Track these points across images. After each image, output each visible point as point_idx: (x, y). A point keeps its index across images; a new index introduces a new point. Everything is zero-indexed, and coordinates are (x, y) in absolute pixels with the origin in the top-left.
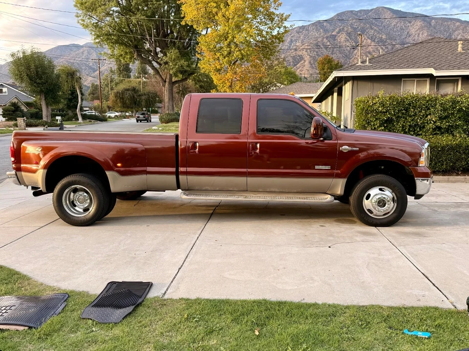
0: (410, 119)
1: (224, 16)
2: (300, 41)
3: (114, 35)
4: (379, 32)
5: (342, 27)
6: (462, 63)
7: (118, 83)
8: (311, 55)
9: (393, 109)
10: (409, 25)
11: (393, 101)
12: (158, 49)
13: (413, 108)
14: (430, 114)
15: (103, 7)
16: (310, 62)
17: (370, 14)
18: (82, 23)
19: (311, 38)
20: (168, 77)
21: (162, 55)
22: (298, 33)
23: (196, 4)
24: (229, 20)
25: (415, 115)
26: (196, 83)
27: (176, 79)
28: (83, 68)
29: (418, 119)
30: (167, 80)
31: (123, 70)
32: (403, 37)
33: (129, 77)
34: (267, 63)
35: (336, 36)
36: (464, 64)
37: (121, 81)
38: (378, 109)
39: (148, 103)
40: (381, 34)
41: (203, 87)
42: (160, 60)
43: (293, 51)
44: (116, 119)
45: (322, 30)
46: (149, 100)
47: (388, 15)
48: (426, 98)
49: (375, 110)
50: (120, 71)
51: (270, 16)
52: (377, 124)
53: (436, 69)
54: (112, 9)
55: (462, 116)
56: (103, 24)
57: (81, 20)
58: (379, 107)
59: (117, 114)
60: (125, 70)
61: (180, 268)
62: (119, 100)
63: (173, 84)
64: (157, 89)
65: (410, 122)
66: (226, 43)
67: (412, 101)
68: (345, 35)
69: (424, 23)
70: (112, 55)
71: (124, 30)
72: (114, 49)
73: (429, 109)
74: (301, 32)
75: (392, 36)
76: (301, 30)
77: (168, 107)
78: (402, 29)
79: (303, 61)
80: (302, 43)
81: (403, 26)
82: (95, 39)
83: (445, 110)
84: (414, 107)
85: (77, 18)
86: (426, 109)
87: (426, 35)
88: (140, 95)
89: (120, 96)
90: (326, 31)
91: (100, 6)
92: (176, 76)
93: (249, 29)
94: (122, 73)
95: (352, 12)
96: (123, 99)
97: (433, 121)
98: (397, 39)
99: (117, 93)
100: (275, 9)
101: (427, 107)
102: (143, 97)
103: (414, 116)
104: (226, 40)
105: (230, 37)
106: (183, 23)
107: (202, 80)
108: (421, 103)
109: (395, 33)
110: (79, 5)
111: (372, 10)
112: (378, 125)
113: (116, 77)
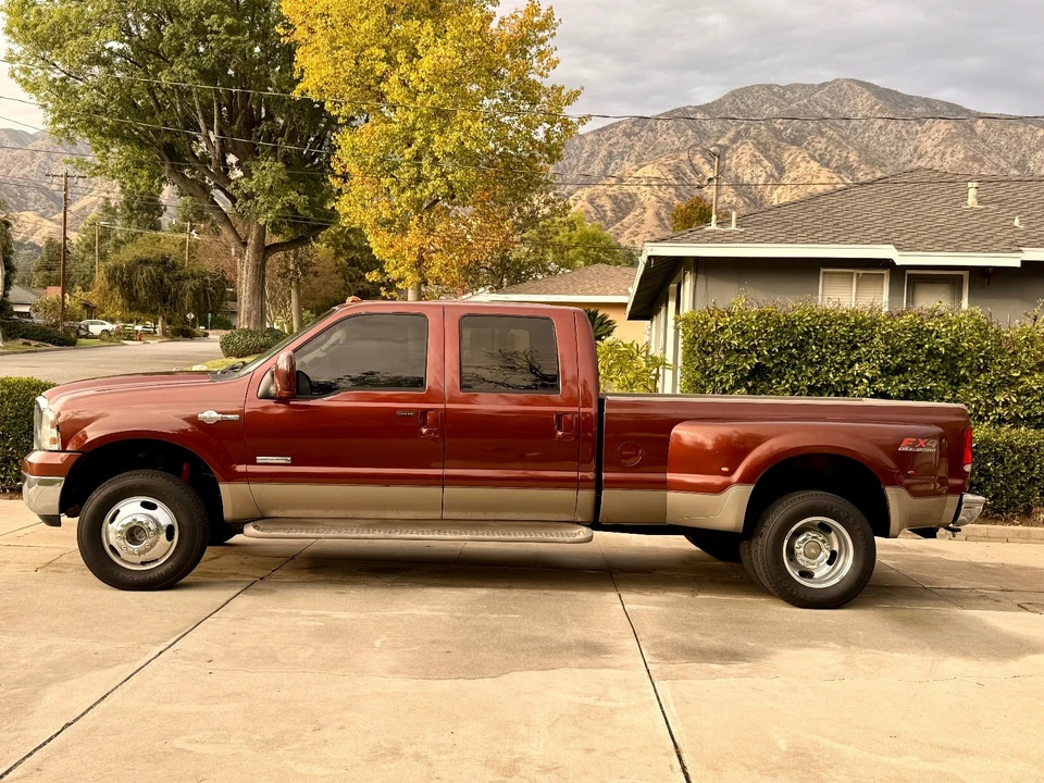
0: (810, 372)
1: (405, 85)
2: (633, 158)
3: (111, 115)
4: (840, 144)
5: (743, 126)
6: (968, 236)
7: (122, 242)
8: (660, 194)
9: (766, 345)
10: (919, 128)
11: (767, 325)
12: (232, 159)
13: (816, 345)
14: (859, 360)
15: (81, 39)
16: (658, 214)
17: (817, 95)
18: (23, 76)
19: (663, 151)
20: (254, 233)
21: (242, 174)
22: (628, 135)
23: (333, 48)
24: (417, 95)
25: (822, 360)
26: (338, 253)
27: (277, 239)
28: (32, 195)
29: (829, 371)
30: (251, 241)
31: (139, 208)
32: (903, 159)
33: (156, 227)
34: (520, 210)
35: (726, 148)
36: (974, 238)
37: (132, 238)
38: (730, 344)
39: (202, 300)
40: (846, 148)
41: (359, 265)
42: (232, 186)
43: (613, 181)
44: (103, 340)
45: (690, 132)
46: (205, 291)
47: (863, 103)
48: (848, 319)
49: (724, 345)
50: (131, 210)
51: (529, 92)
52: (727, 381)
53: (899, 248)
54: (107, 46)
55: (940, 368)
56: (81, 83)
57: (21, 69)
58: (732, 338)
59: (109, 326)
60: (146, 210)
61: (69, 725)
62: (117, 289)
63: (265, 251)
64: (225, 263)
65: (810, 379)
66: (408, 153)
67: (813, 326)
68: (751, 146)
69: (955, 127)
70: (98, 168)
71: (139, 103)
72: (108, 151)
73: (855, 347)
74: (636, 135)
75: (873, 156)
76: (636, 129)
77: (249, 313)
78: (900, 138)
79: (639, 210)
80: (637, 162)
81: (904, 132)
82: (54, 121)
83: (895, 352)
84: (819, 341)
85: (8, 65)
86: (849, 347)
87: (961, 156)
88: (179, 279)
89: (123, 280)
90: (702, 135)
91: (74, 36)
92: (276, 230)
93: (469, 122)
94: (136, 215)
95: (770, 87)
96: (130, 284)
97: (867, 378)
98: (887, 163)
99: (116, 268)
100: (541, 75)
101: (850, 342)
102: (188, 284)
103: (818, 363)
104: (410, 146)
105: (420, 140)
106: (296, 94)
107: (355, 244)
108: (836, 331)
109: (881, 149)
110: (15, 29)
111: (823, 85)
112: (731, 382)
113: (120, 228)
